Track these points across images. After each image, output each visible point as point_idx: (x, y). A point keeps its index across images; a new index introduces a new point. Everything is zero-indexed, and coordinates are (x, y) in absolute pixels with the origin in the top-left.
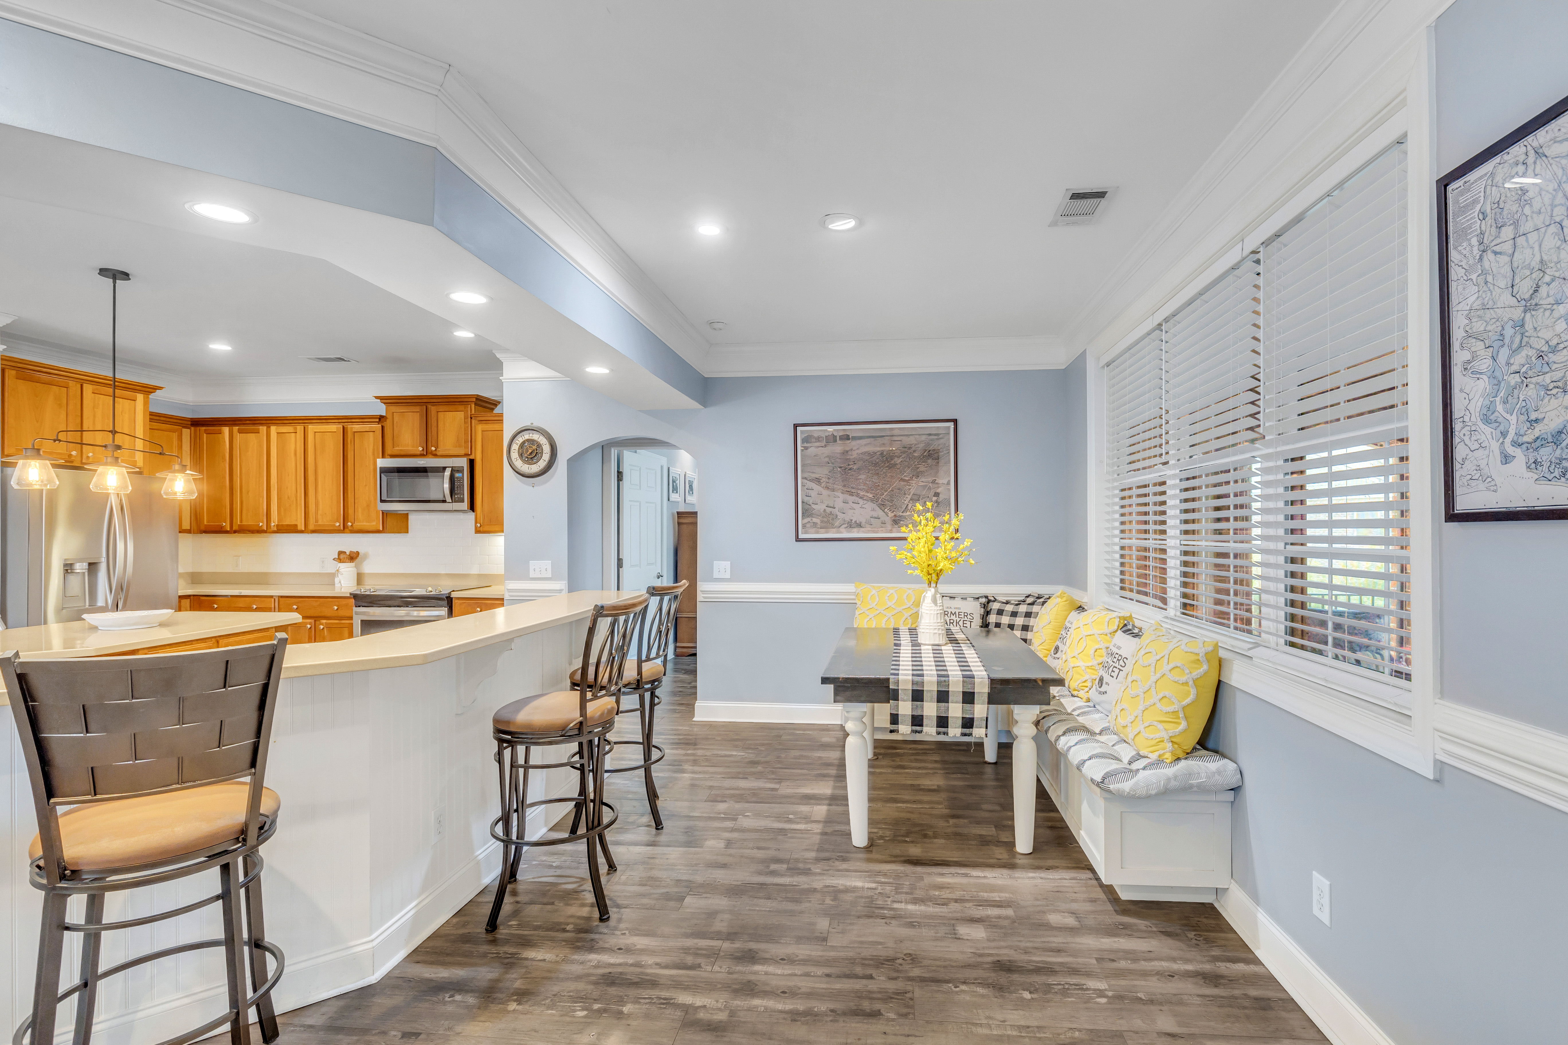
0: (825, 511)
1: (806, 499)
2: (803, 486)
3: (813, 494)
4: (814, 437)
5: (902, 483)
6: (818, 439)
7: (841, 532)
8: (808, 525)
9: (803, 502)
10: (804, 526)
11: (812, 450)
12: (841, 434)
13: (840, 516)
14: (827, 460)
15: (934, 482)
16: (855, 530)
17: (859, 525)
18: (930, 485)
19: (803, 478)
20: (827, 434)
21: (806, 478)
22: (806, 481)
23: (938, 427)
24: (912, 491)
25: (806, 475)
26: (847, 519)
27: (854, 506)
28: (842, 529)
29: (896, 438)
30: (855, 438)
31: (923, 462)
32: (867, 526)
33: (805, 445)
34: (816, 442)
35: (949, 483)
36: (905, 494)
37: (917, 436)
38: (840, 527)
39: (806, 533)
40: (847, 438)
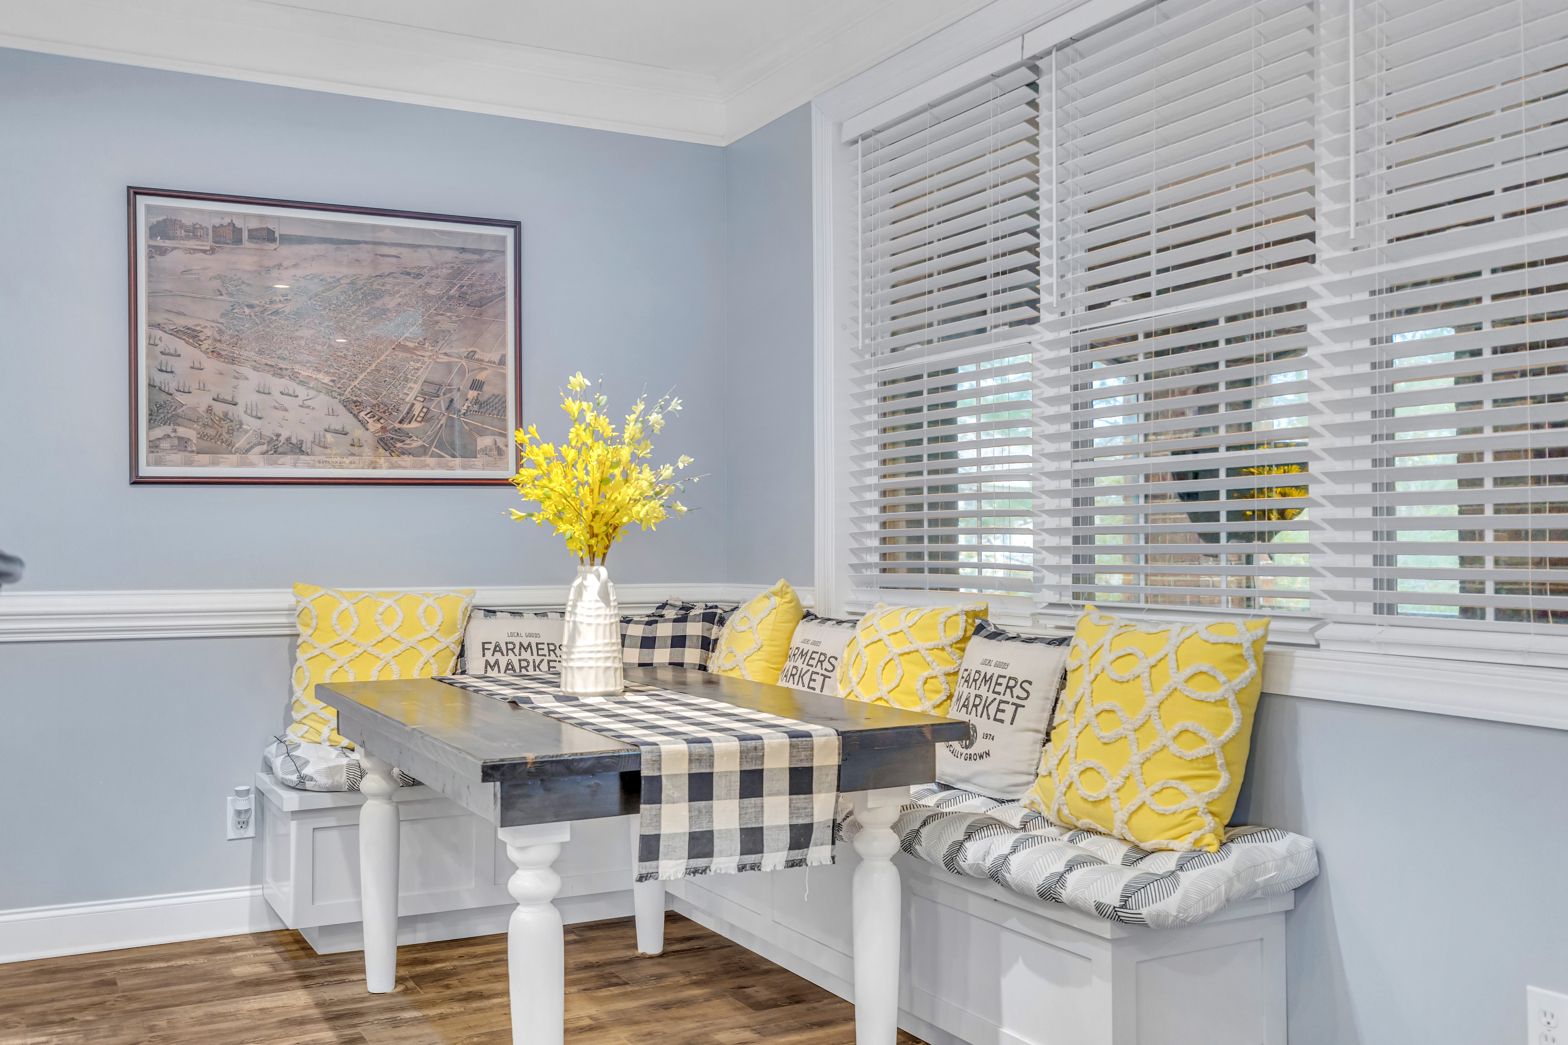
0: (209, 410)
1: (159, 378)
2: (151, 344)
3: (180, 366)
4: (182, 226)
5: (401, 355)
6: (194, 232)
7: (252, 465)
8: (165, 445)
9: (151, 386)
10: (154, 446)
11: (176, 259)
12: (254, 224)
13: (250, 423)
14: (216, 284)
15: (470, 356)
16: (289, 458)
17: (297, 449)
18: (464, 362)
19: (151, 325)
20: (217, 222)
21: (158, 326)
22: (159, 333)
23: (480, 235)
24: (423, 375)
25: (159, 319)
26: (268, 432)
27: (286, 401)
28: (254, 456)
29: (385, 250)
30: (287, 239)
31: (449, 310)
32: (317, 449)
33: (159, 242)
34: (188, 238)
35: (502, 362)
36: (406, 380)
37: (434, 251)
38: (248, 451)
39: (158, 463)
40: (268, 236)
